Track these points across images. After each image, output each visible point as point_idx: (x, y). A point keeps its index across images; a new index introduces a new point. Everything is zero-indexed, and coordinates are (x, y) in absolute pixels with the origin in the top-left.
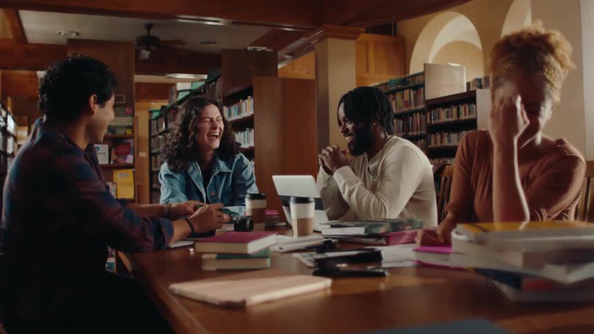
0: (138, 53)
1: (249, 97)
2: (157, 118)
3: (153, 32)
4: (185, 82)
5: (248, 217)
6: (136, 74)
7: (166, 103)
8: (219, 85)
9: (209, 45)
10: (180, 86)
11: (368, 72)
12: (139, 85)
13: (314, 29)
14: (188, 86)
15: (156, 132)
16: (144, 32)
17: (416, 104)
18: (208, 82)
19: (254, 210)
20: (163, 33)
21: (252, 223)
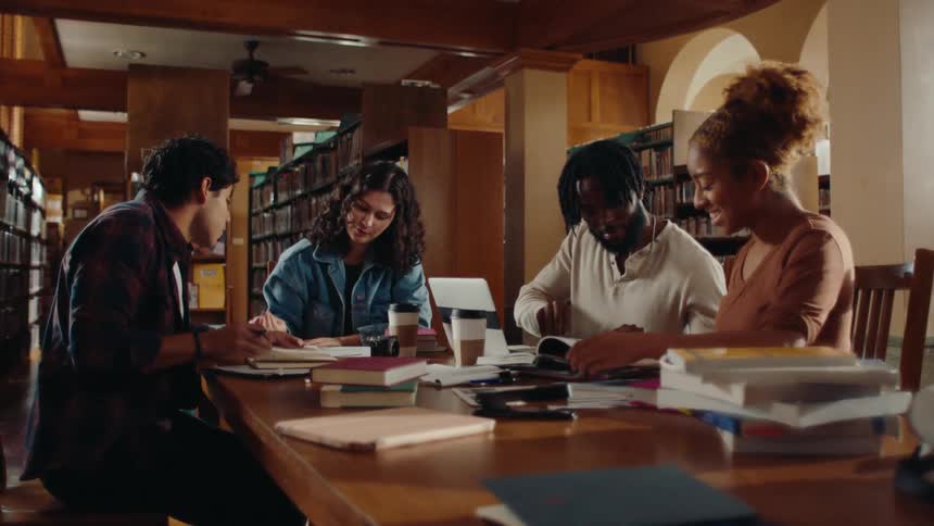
0: (234, 86)
1: (402, 158)
2: (262, 186)
3: (258, 55)
4: (306, 131)
5: (393, 337)
6: (232, 117)
7: (276, 163)
8: (357, 138)
9: (343, 75)
10: (297, 138)
11: (590, 120)
12: (235, 133)
13: (502, 55)
14: (310, 137)
15: (260, 208)
16: (244, 55)
17: (660, 173)
18: (341, 133)
19: (400, 328)
20: (273, 56)
21: (396, 346)
